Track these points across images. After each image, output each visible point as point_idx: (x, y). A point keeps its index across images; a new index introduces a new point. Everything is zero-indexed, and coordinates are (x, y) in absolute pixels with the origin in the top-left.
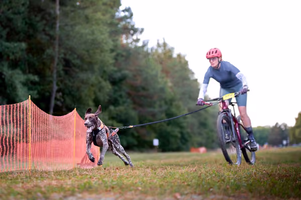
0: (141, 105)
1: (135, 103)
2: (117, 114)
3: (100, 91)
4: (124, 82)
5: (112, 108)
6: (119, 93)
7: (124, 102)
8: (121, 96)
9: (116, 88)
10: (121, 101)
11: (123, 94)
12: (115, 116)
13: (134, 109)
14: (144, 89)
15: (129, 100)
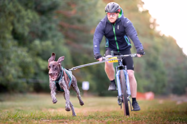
0: (76, 41)
1: (67, 37)
2: (43, 51)
3: (18, 21)
4: (55, 12)
5: (37, 42)
6: (48, 25)
7: (54, 36)
8: (50, 28)
9: (44, 18)
10: (50, 34)
11: (54, 26)
12: (41, 52)
13: (67, 44)
14: (79, 21)
15: (60, 34)
